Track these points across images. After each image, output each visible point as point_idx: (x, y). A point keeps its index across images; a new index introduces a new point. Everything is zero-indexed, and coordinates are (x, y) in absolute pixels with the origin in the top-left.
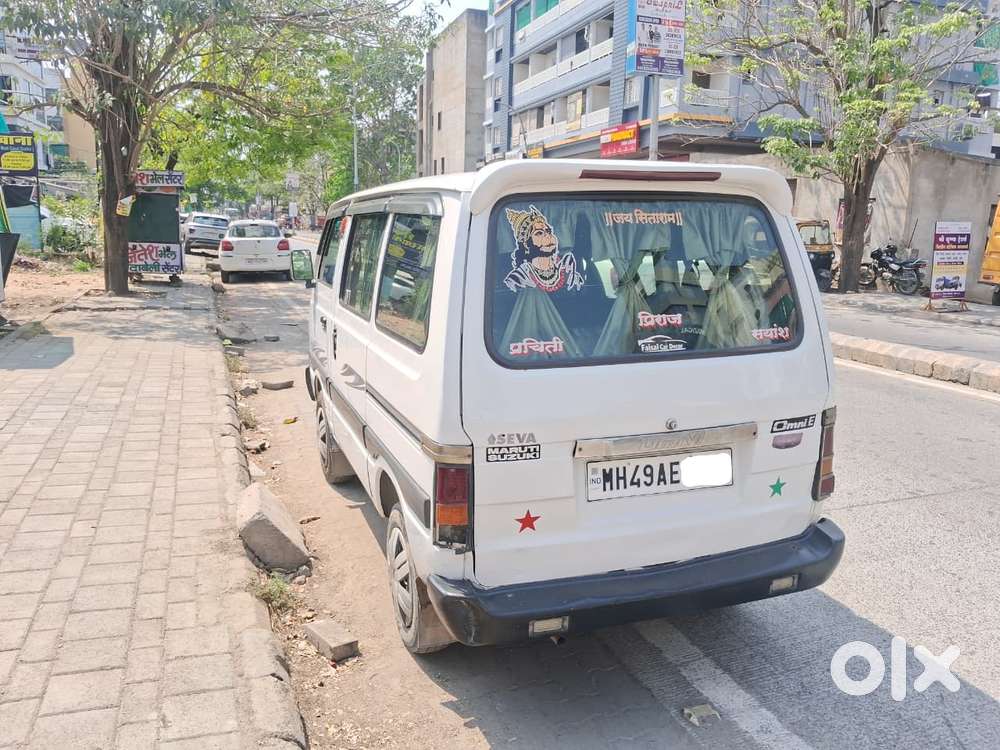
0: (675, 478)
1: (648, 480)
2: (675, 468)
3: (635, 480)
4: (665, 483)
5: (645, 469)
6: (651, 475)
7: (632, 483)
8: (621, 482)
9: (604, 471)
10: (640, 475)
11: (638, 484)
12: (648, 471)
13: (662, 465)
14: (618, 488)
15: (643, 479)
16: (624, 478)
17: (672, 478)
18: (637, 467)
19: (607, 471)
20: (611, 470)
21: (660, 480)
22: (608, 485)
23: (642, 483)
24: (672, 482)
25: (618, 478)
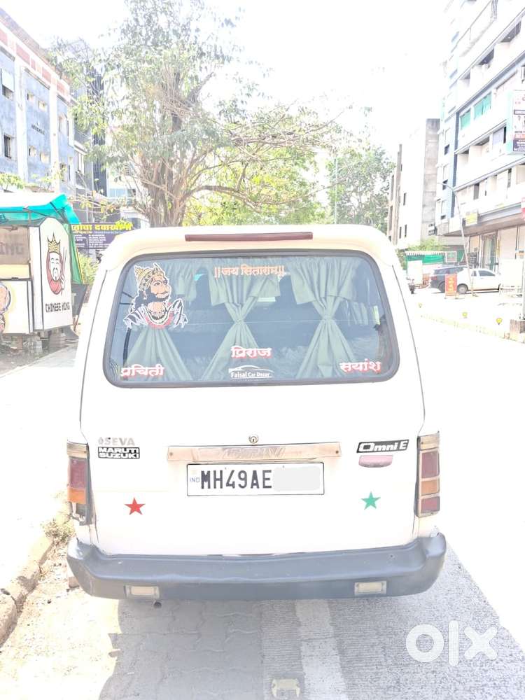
0: (267, 483)
1: (243, 483)
2: (267, 475)
3: (231, 483)
4: (258, 487)
5: (239, 474)
6: (245, 479)
7: (228, 485)
8: (218, 483)
9: (203, 472)
10: (235, 478)
11: (233, 485)
12: (243, 476)
13: (255, 472)
14: (215, 487)
15: (238, 482)
16: (221, 479)
17: (264, 483)
18: (233, 471)
19: (206, 473)
20: (209, 472)
21: (253, 485)
22: (206, 484)
23: (236, 485)
24: (265, 487)
25: (216, 480)
